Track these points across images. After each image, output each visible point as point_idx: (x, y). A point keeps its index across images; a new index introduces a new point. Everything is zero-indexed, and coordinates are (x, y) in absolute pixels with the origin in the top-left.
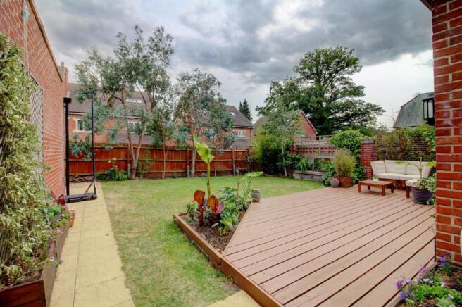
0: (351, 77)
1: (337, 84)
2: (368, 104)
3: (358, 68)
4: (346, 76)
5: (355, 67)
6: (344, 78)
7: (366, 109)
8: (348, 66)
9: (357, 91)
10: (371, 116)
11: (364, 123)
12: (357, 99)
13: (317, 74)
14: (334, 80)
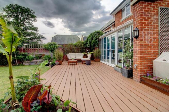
0: (33, 23)
1: (26, 24)
2: (40, 35)
3: (36, 20)
4: (31, 22)
5: (35, 19)
6: (30, 22)
7: (39, 37)
8: (32, 18)
9: (36, 29)
10: (41, 39)
11: (38, 42)
12: (35, 32)
13: (16, 16)
14: (25, 22)
